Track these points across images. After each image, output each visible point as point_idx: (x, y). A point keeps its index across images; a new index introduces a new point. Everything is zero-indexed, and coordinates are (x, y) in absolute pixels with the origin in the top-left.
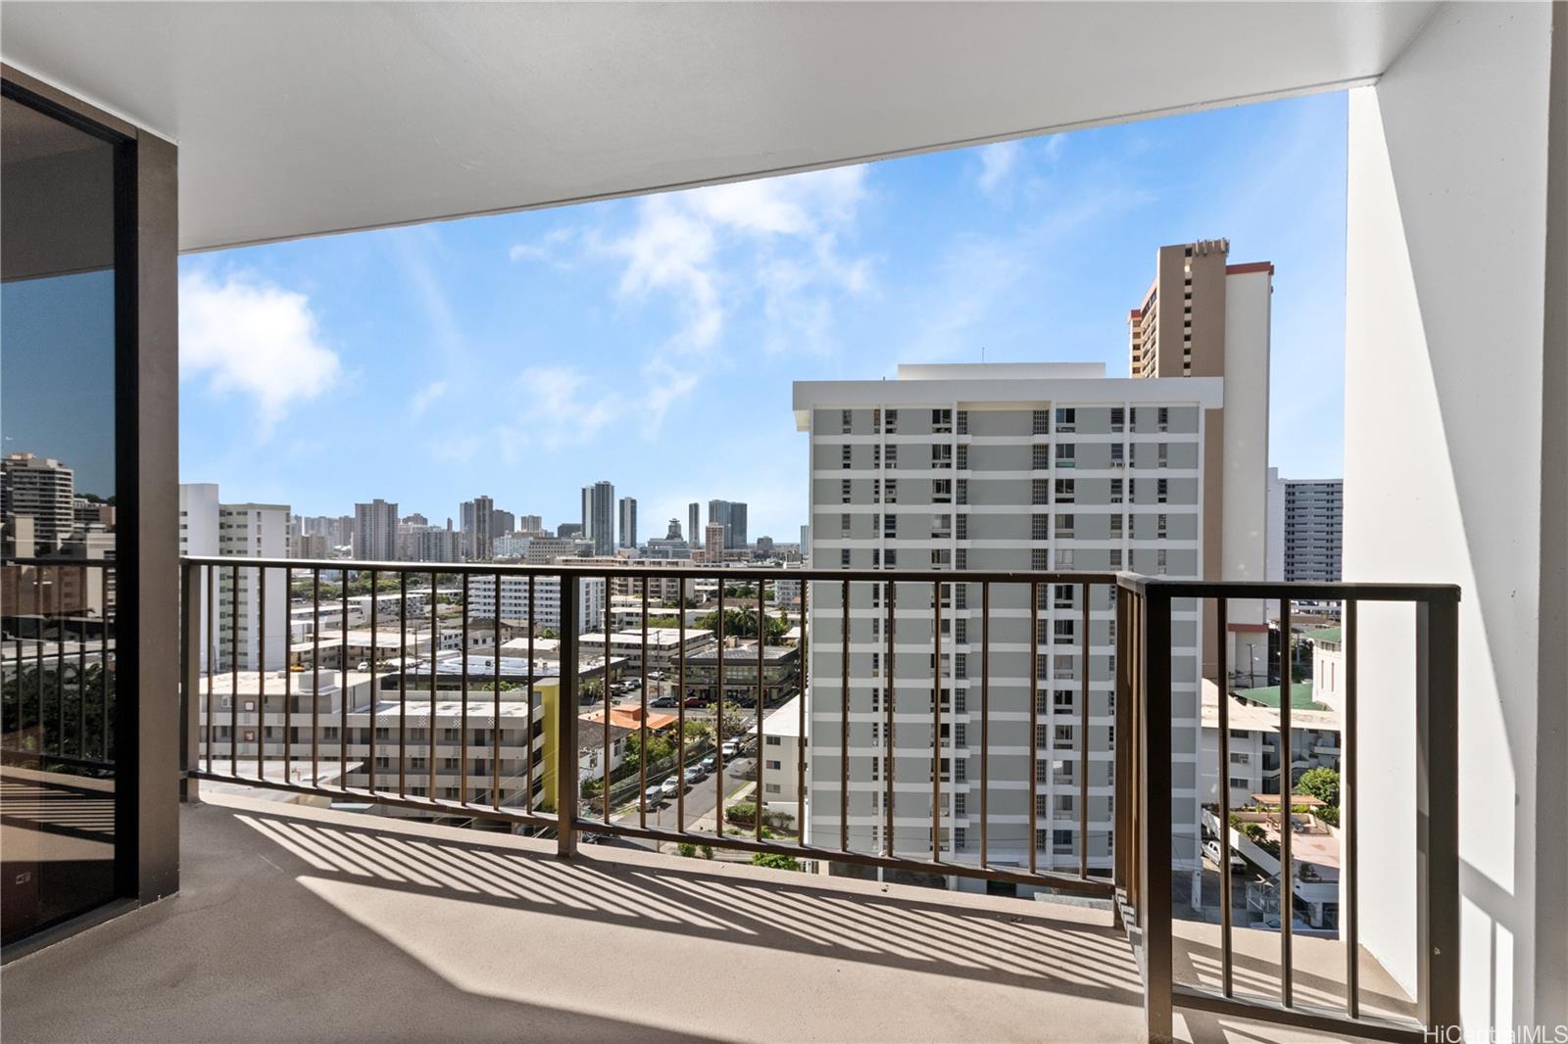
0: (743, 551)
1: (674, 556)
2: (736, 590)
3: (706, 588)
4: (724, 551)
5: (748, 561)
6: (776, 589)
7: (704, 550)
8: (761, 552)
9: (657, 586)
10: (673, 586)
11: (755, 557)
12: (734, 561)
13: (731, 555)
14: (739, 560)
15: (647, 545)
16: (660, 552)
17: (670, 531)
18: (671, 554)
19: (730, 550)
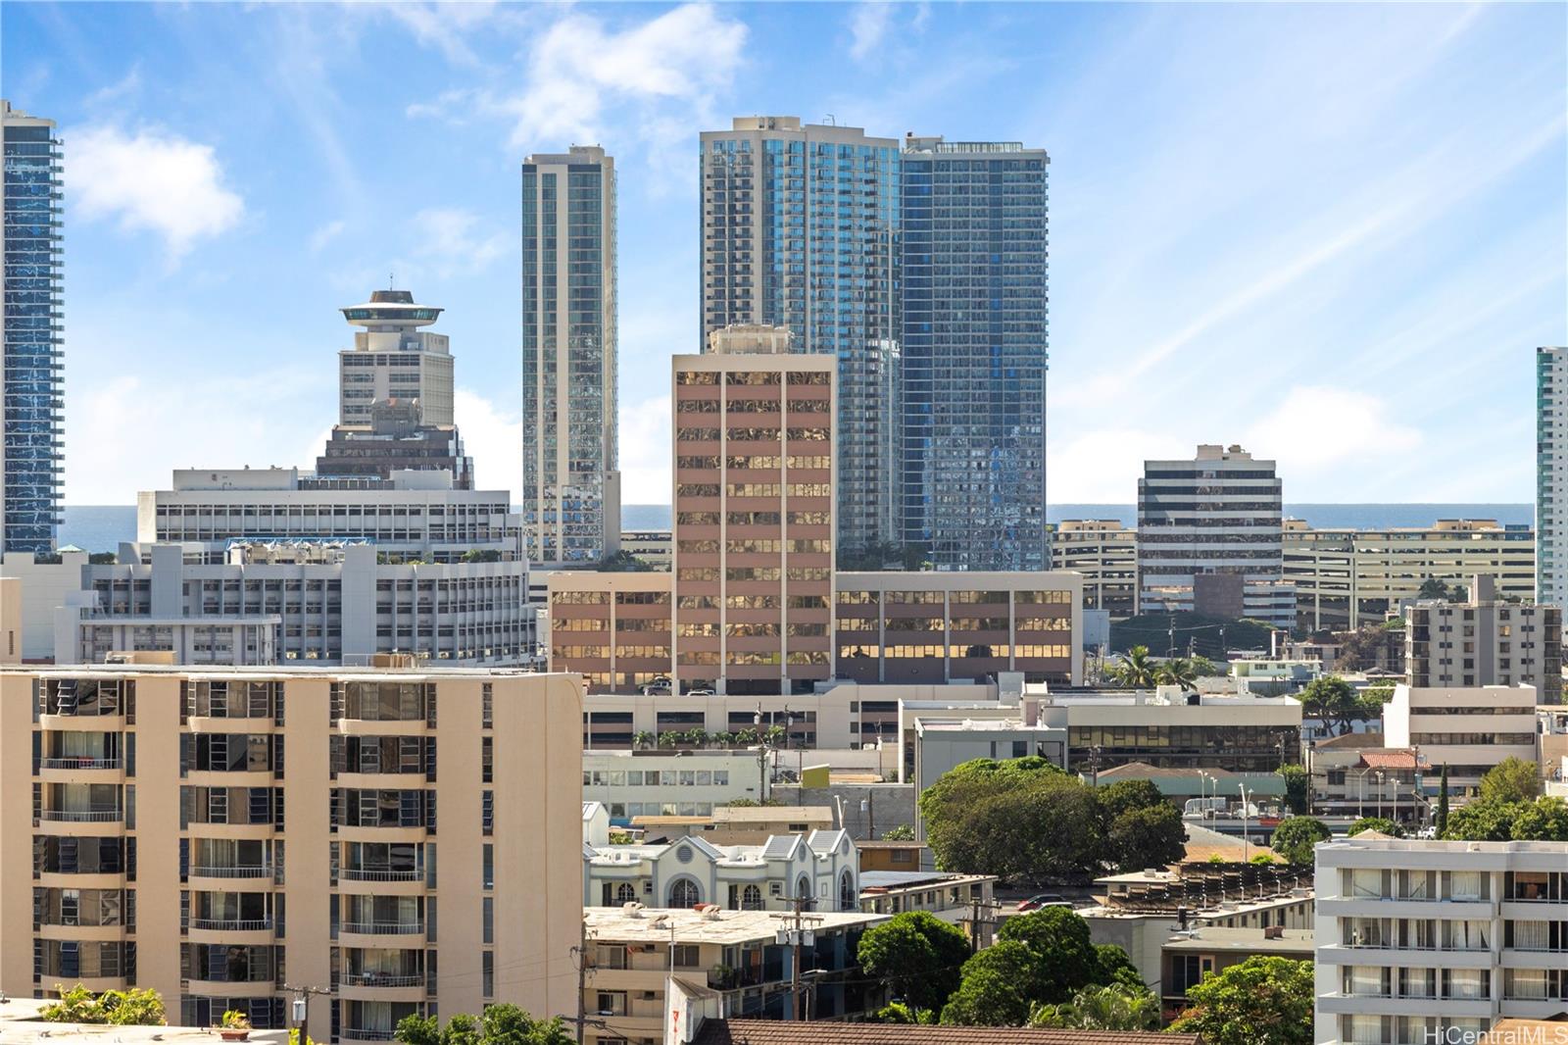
0: (1011, 580)
1: (392, 639)
2: (952, 951)
3: (687, 926)
4: (840, 584)
5: (1058, 682)
6: (1322, 936)
7: (661, 581)
8: (1174, 591)
9: (252, 909)
10: (387, 908)
11: (1120, 643)
12: (929, 673)
13: (909, 621)
14: (980, 669)
15: (146, 535)
16: (263, 594)
17: (352, 400)
18: (359, 615)
19: (893, 580)
